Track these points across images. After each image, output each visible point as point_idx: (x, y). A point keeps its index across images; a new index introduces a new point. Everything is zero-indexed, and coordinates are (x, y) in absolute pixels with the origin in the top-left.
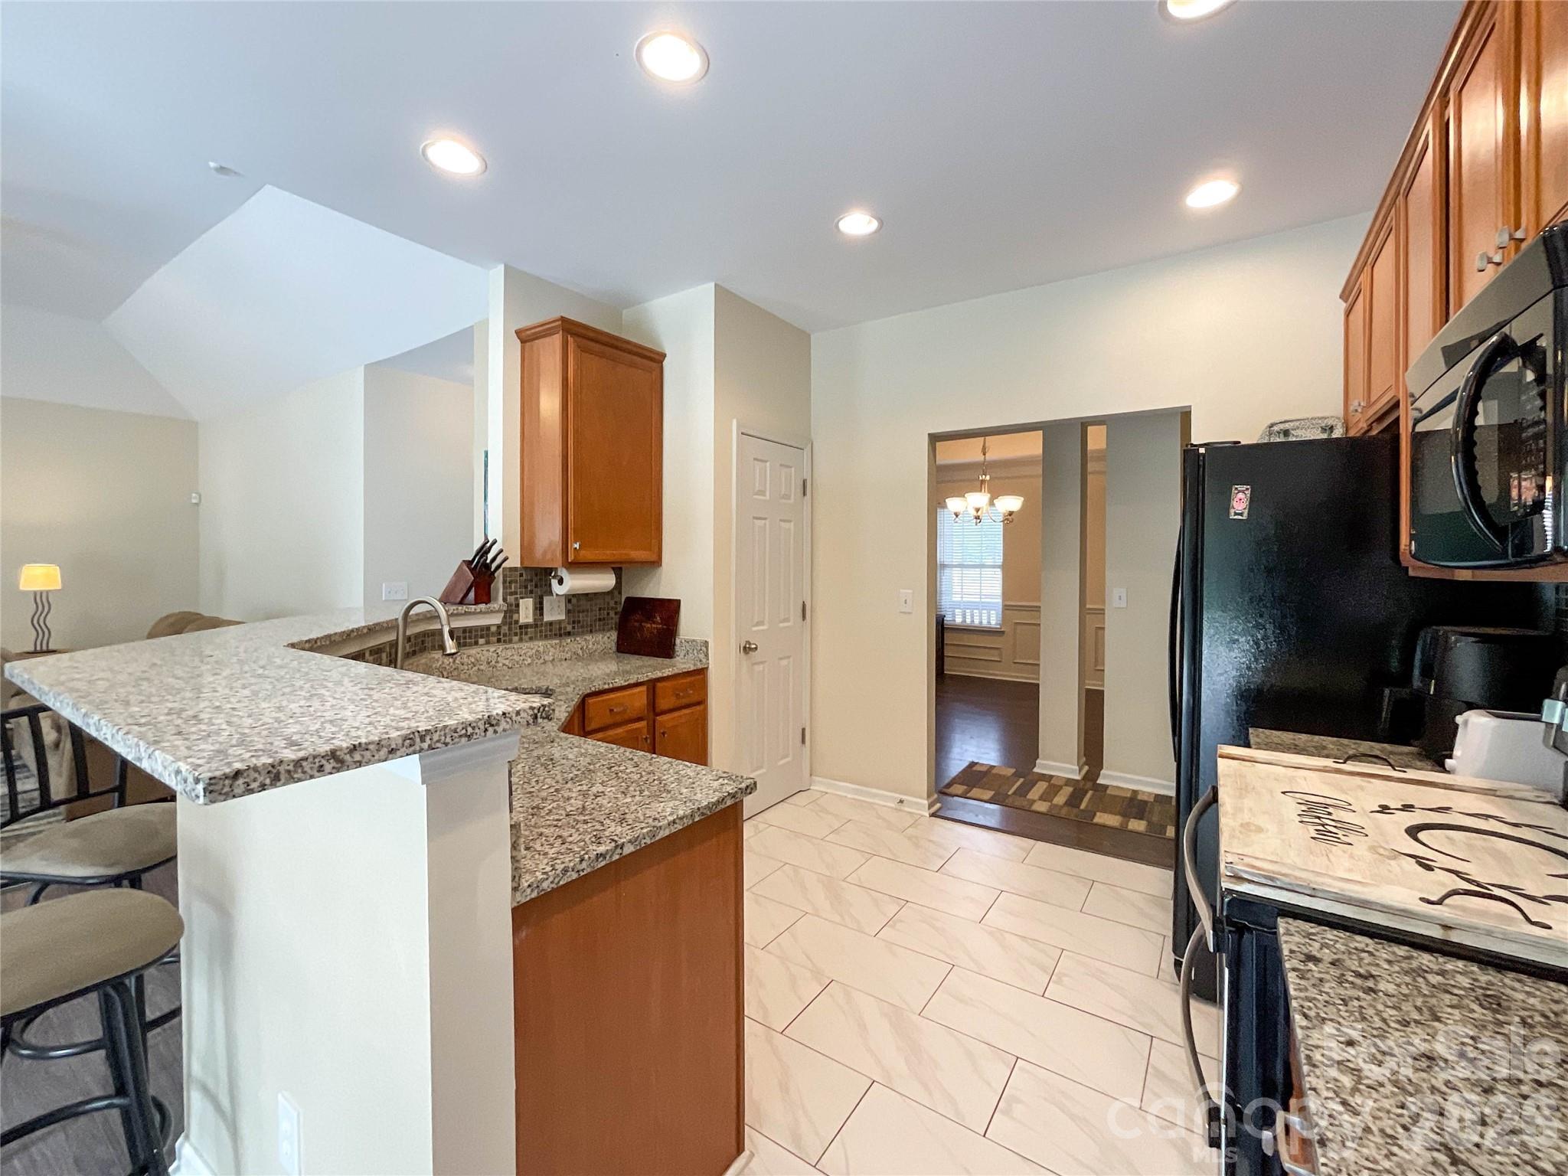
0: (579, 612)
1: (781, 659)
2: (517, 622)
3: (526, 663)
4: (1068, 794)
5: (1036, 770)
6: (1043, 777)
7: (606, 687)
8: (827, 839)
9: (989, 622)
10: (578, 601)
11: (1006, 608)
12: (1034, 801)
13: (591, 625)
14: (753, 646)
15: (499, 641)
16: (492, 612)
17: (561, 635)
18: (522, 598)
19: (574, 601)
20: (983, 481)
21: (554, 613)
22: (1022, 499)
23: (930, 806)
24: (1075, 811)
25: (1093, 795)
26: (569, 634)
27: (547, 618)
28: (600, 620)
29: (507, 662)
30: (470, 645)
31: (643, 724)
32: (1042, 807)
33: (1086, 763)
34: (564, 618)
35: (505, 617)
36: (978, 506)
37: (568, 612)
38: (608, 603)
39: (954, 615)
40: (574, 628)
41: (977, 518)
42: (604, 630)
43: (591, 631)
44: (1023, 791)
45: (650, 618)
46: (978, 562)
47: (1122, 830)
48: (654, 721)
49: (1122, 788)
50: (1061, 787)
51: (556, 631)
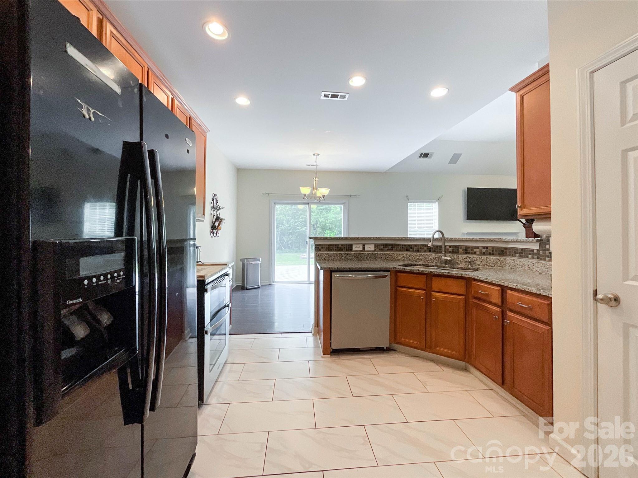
15: (537, 258)
30: (525, 257)
35: (540, 246)
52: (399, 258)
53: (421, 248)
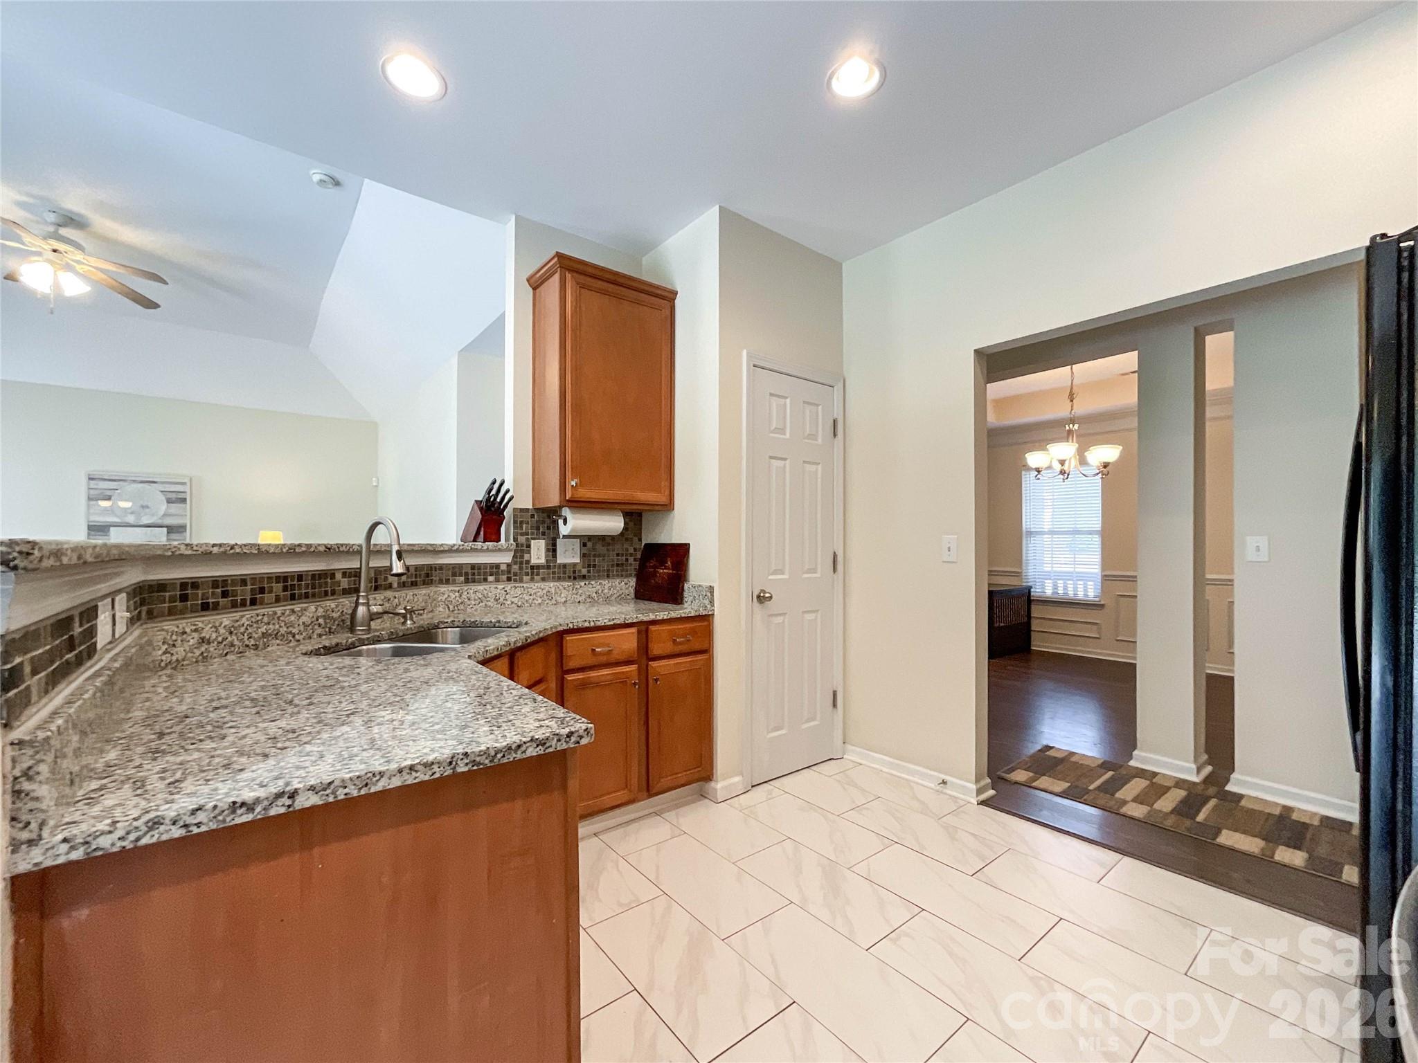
0: (595, 556)
1: (804, 612)
2: (528, 562)
3: (537, 602)
4: (1179, 799)
5: (1132, 763)
6: (1141, 773)
7: (587, 624)
8: (841, 816)
9: (1086, 595)
10: (594, 544)
11: (1105, 578)
12: (1124, 802)
13: (608, 571)
14: (767, 595)
15: (509, 579)
16: (500, 550)
17: (575, 578)
18: (534, 539)
19: (589, 544)
20: (1070, 432)
21: (569, 555)
22: (1121, 448)
23: (979, 792)
24: (1188, 823)
25: (1216, 806)
26: (584, 577)
27: (559, 561)
28: (618, 565)
29: (516, 600)
30: (479, 582)
31: (634, 668)
32: (1138, 811)
33: (1209, 762)
34: (579, 561)
35: (514, 557)
36: (1062, 458)
37: (584, 556)
38: (627, 550)
39: (1043, 587)
40: (589, 572)
41: (1063, 472)
42: (622, 576)
43: (608, 576)
44: (1110, 788)
45: (662, 563)
46: (1071, 527)
47: (1264, 861)
48: (647, 666)
49: (1266, 801)
50: (1168, 789)
51: (571, 574)
52: (180, 651)
53: (262, 590)
